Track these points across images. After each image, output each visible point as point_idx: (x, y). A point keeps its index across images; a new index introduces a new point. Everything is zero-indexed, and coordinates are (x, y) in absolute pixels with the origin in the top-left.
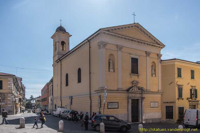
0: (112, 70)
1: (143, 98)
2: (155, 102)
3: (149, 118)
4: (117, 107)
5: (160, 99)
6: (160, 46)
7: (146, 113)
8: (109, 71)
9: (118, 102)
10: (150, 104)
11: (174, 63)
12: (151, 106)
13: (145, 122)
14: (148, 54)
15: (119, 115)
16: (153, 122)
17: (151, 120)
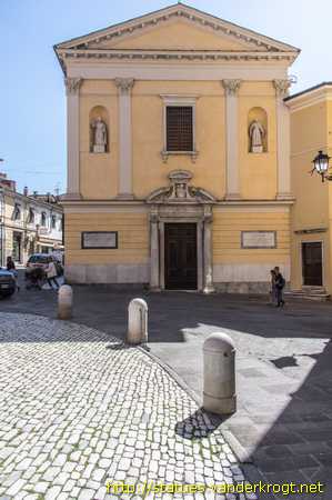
0: (99, 148)
1: (208, 221)
2: (261, 232)
3: (236, 280)
4: (112, 244)
5: (287, 222)
6: (275, 54)
7: (221, 264)
8: (92, 150)
9: (116, 233)
10: (242, 236)
11: (322, 100)
12: (245, 244)
13: (212, 290)
14: (230, 87)
15: (120, 267)
16: (252, 292)
17: (246, 286)
